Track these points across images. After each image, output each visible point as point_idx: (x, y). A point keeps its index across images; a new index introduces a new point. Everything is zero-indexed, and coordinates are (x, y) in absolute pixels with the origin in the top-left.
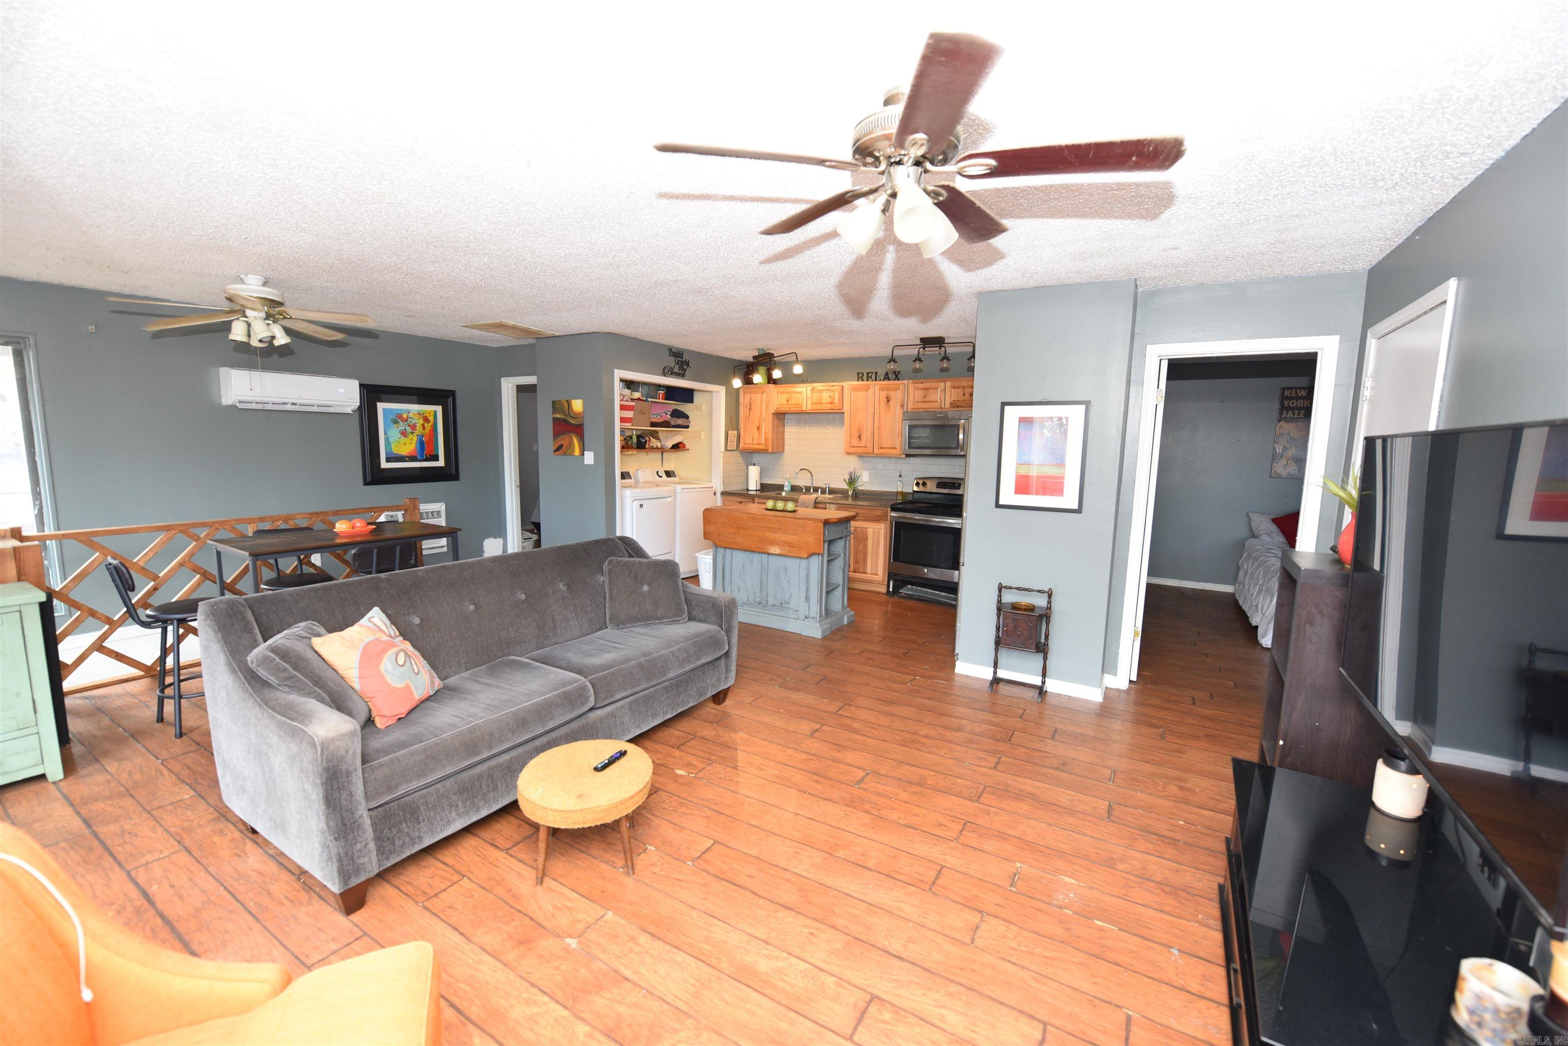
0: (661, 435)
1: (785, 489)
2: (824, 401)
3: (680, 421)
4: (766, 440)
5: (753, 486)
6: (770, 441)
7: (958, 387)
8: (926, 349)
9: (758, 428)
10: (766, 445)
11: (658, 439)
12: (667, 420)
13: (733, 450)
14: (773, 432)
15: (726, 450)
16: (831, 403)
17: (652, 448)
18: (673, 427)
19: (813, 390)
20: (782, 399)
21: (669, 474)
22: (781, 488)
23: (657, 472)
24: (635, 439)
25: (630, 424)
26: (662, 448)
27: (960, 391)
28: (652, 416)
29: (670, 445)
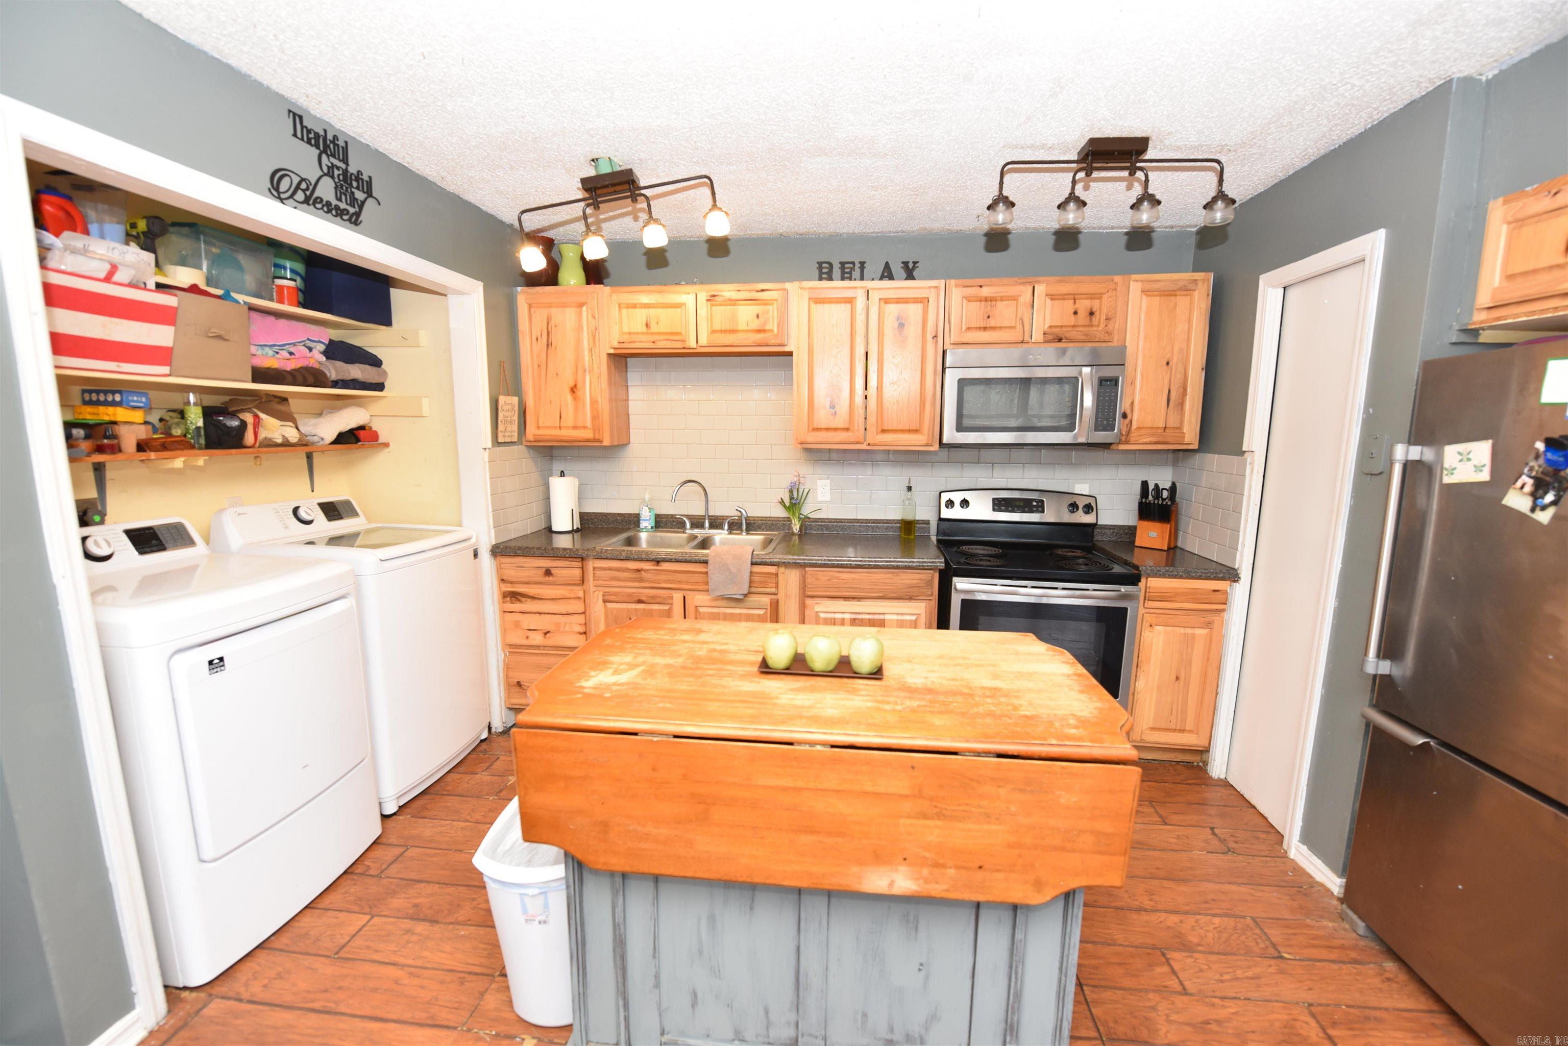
0: (294, 405)
1: (643, 524)
2: (742, 326)
3: (356, 371)
4: (595, 418)
5: (563, 520)
6: (606, 418)
7: (1062, 297)
8: (1095, 174)
9: (573, 390)
10: (596, 428)
11: (286, 417)
12: (312, 363)
13: (512, 443)
14: (611, 400)
15: (496, 442)
16: (759, 331)
17: (270, 444)
18: (335, 384)
19: (712, 298)
20: (634, 322)
21: (332, 511)
22: (633, 521)
23: (295, 511)
24: (196, 418)
25: (166, 370)
26: (303, 443)
27: (1069, 306)
28: (253, 349)
29: (331, 436)
